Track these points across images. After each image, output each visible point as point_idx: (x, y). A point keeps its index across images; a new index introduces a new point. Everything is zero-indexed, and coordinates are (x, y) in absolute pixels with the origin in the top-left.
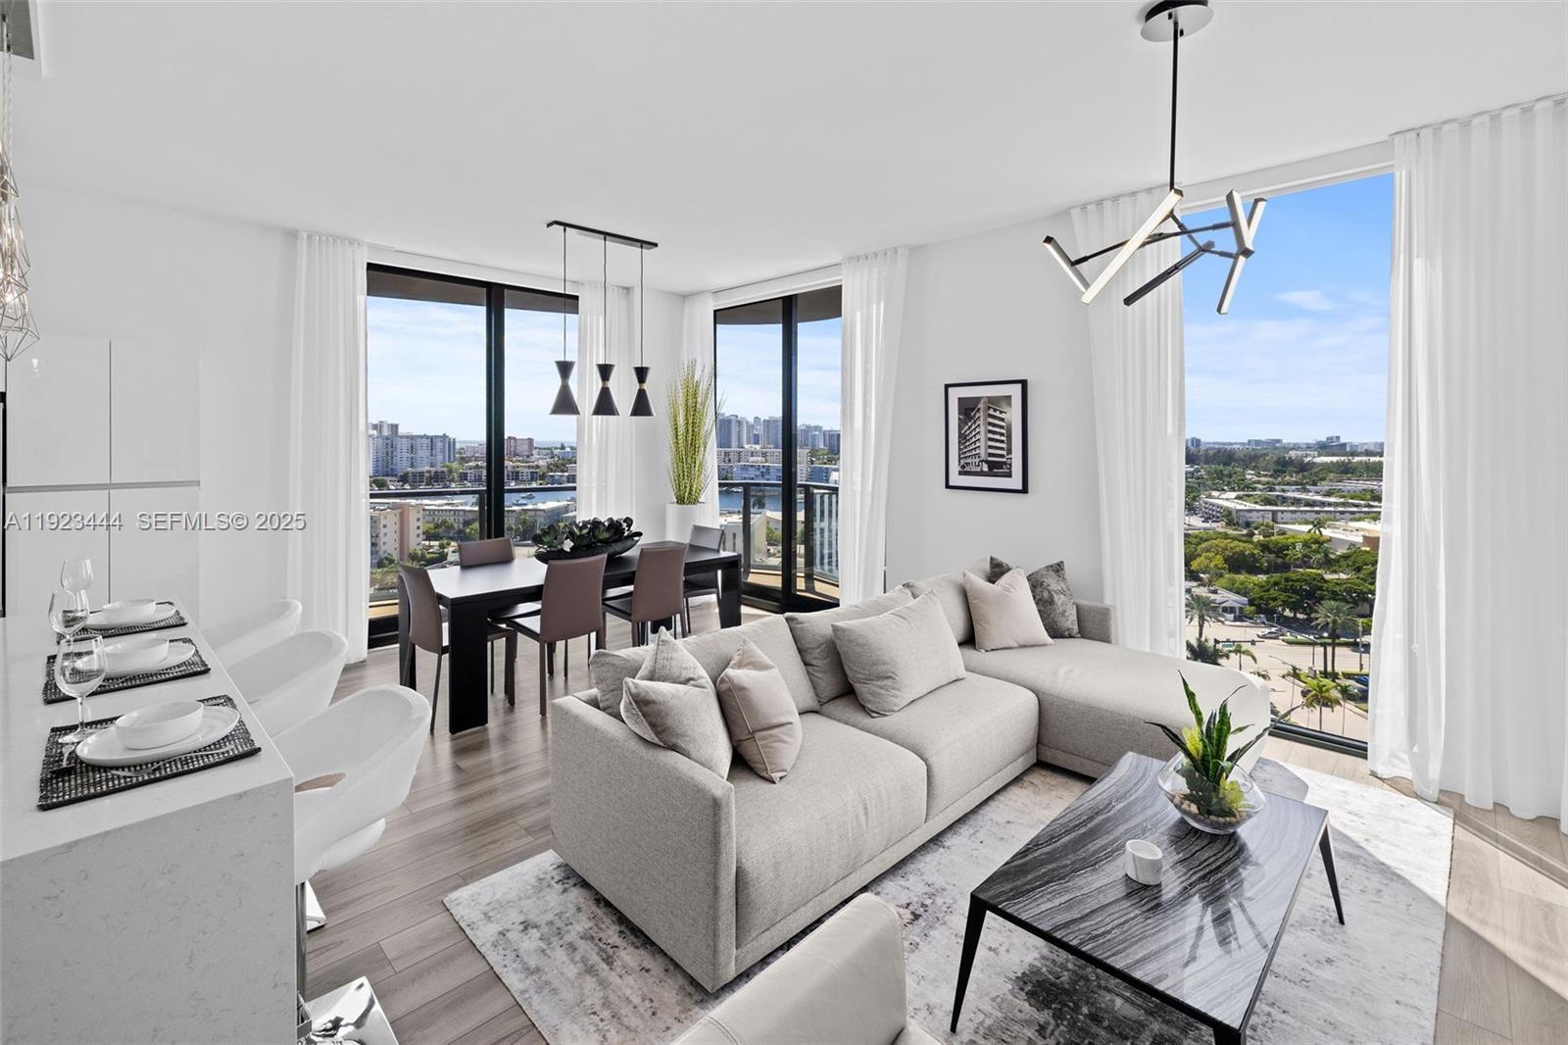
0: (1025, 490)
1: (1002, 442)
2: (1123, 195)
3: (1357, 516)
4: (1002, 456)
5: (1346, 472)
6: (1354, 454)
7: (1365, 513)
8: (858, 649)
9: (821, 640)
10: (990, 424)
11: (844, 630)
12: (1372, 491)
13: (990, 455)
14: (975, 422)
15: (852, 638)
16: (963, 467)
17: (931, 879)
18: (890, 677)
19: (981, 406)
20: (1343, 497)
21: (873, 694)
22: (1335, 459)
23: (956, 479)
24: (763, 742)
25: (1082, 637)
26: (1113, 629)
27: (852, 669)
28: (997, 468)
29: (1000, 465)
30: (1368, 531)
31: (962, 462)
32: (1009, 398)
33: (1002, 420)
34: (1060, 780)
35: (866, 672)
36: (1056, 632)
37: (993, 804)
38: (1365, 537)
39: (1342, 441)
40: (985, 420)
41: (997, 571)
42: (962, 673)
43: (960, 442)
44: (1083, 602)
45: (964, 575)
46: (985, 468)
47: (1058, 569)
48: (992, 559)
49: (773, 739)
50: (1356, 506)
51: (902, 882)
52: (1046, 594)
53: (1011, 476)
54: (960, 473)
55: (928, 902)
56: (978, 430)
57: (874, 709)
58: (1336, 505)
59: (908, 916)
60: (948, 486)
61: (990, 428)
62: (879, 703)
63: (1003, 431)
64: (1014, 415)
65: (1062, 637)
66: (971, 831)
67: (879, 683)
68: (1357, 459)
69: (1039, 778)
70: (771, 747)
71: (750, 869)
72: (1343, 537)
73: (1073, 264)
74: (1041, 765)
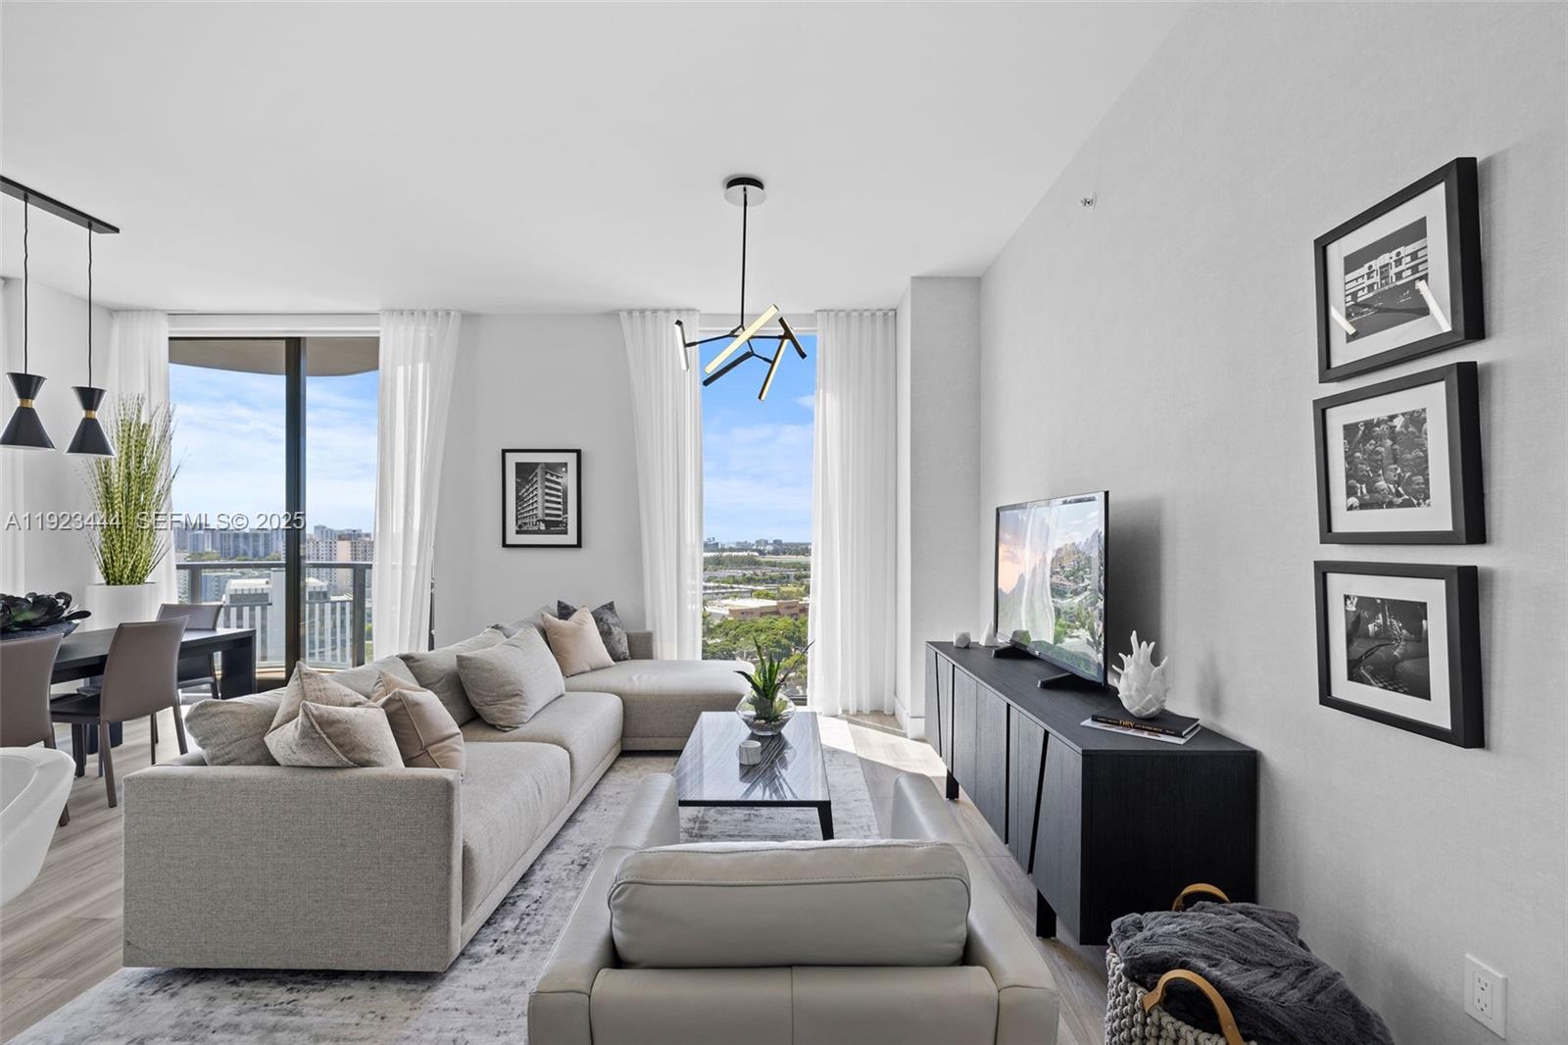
0: (579, 545)
1: (559, 503)
2: (660, 310)
3: (726, 595)
4: (559, 516)
5: (718, 564)
6: (723, 550)
7: (730, 593)
8: (486, 675)
9: (442, 675)
10: (547, 487)
11: (468, 659)
12: (734, 577)
13: (547, 515)
14: (532, 486)
15: (479, 665)
16: (520, 527)
17: (581, 842)
18: (517, 695)
19: (539, 471)
20: (717, 582)
21: (504, 712)
22: (712, 554)
23: (513, 538)
24: (438, 754)
25: (632, 659)
26: (654, 649)
27: (478, 694)
28: (555, 526)
29: (557, 524)
30: (732, 606)
31: (519, 522)
32: (566, 465)
33: (559, 484)
34: (639, 760)
35: (495, 694)
36: (617, 657)
37: (601, 786)
38: (730, 610)
39: (716, 541)
40: (542, 483)
41: (565, 612)
42: (564, 691)
43: (517, 503)
44: (632, 631)
45: (543, 616)
46: (543, 527)
47: (610, 607)
48: (559, 602)
49: (445, 750)
50: (725, 588)
51: (559, 851)
52: (606, 627)
53: (566, 533)
54: (518, 532)
55: (587, 855)
56: (535, 493)
57: (506, 724)
58: (714, 588)
59: (576, 867)
60: (505, 545)
61: (547, 491)
62: (511, 718)
63: (560, 494)
64: (569, 480)
65: (620, 660)
66: (594, 806)
67: (508, 702)
68: (725, 554)
69: (625, 763)
70: (447, 757)
71: (473, 847)
72: (718, 612)
73: (687, 345)
74: (625, 753)
